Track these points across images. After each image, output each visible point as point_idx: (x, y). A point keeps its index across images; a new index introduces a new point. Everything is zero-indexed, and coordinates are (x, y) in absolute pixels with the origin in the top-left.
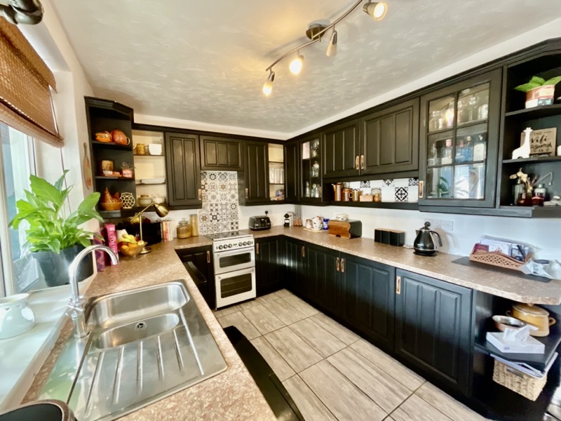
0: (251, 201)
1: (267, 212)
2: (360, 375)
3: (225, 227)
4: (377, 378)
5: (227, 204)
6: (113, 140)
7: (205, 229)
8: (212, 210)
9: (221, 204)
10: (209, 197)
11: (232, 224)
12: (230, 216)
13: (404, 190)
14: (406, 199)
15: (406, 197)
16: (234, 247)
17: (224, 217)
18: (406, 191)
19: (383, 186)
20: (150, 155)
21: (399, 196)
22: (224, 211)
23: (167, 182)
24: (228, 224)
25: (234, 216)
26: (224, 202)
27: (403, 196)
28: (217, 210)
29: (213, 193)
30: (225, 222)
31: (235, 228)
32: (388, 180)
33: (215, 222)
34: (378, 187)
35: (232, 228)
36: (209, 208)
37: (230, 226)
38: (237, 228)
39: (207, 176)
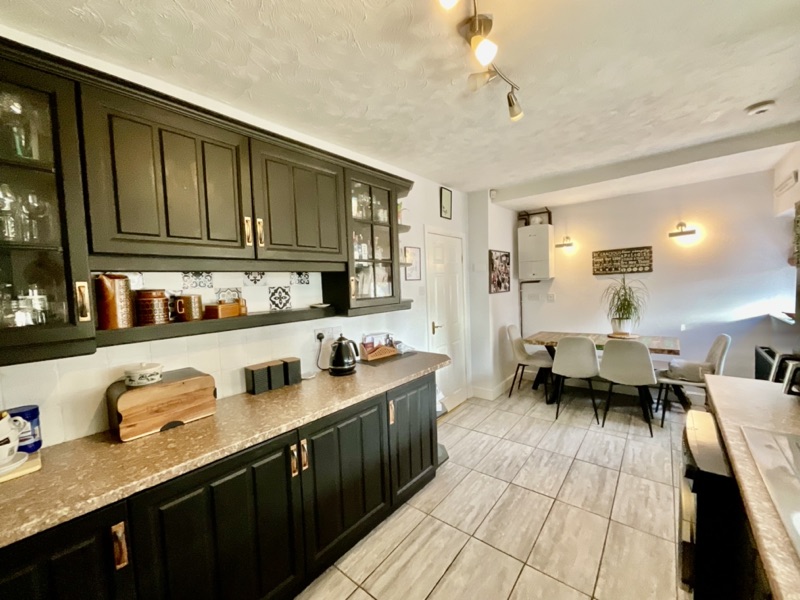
2: (425, 565)
4: (423, 545)
13: (284, 291)
14: (288, 305)
15: (287, 301)
18: (287, 293)
19: (245, 285)
21: (277, 302)
27: (284, 301)
32: (255, 274)
34: (233, 286)
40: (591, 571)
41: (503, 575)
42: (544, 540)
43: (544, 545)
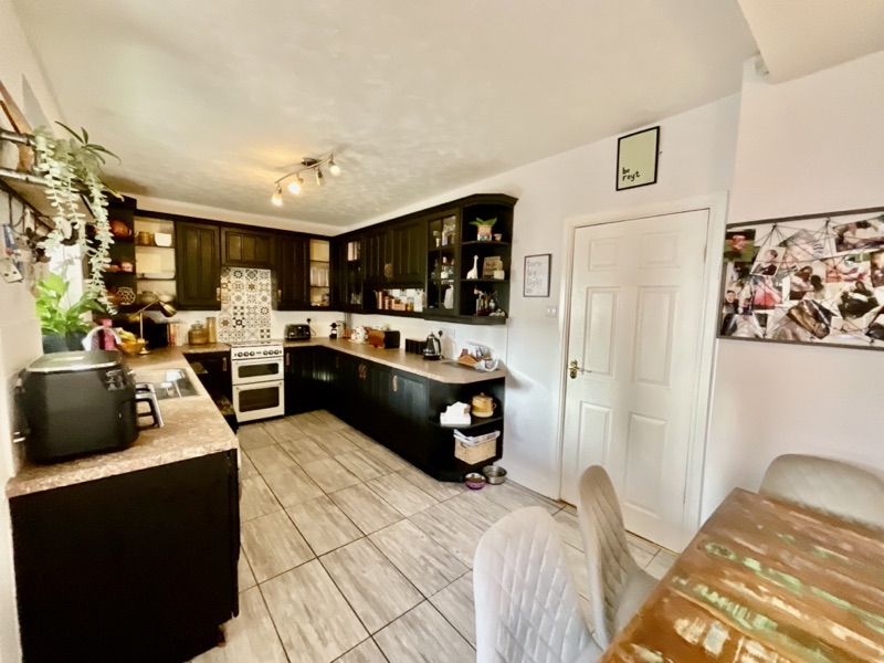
0: (285, 305)
1: (308, 320)
3: (253, 334)
5: (255, 308)
7: (226, 335)
8: (235, 314)
9: (248, 307)
10: (233, 298)
11: (262, 331)
12: (259, 322)
16: (256, 356)
17: (252, 322)
20: (155, 245)
22: (252, 316)
23: (176, 278)
24: (256, 331)
25: (265, 322)
26: (252, 305)
28: (242, 314)
29: (238, 294)
30: (252, 329)
31: (266, 337)
33: (239, 328)
35: (262, 337)
36: (231, 311)
37: (258, 334)
38: (268, 336)
39: (231, 273)
40: (295, 517)
41: (328, 485)
42: (334, 510)
43: (330, 507)
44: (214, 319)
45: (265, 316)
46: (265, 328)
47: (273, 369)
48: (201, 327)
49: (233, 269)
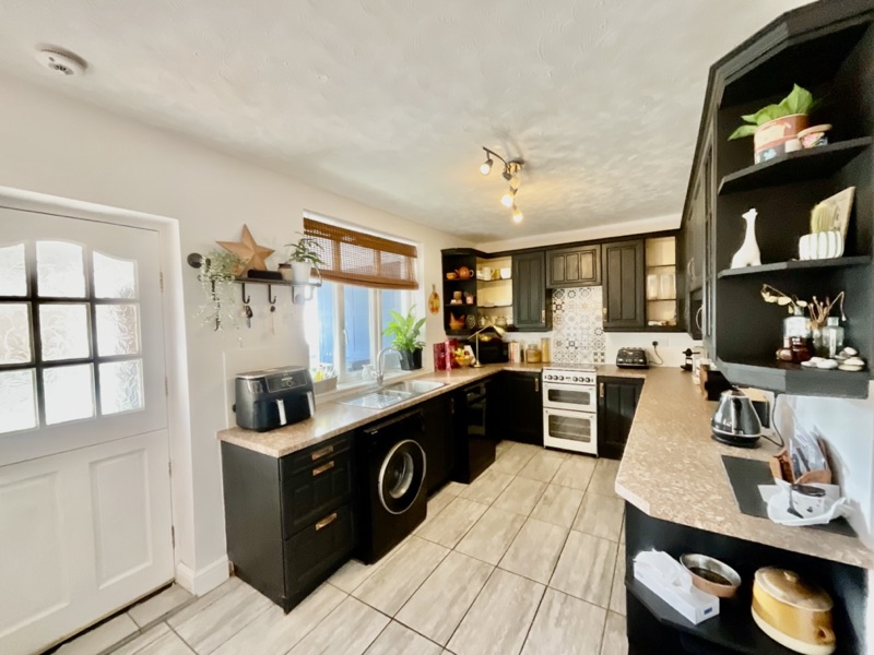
0: (611, 324)
1: (655, 344)
3: (585, 357)
5: (589, 328)
6: (458, 276)
7: (559, 356)
8: (569, 335)
9: (581, 328)
10: (567, 319)
11: (596, 354)
12: (592, 344)
17: (585, 344)
20: (501, 279)
22: (585, 337)
23: (513, 305)
24: (589, 353)
25: (600, 344)
26: (585, 326)
28: (575, 335)
29: (572, 314)
30: (585, 351)
31: (599, 360)
33: (572, 349)
35: (596, 360)
36: (565, 331)
37: (592, 357)
38: (603, 361)
39: (565, 294)
43: (477, 583)
44: (547, 340)
45: (598, 338)
46: (599, 351)
47: (581, 398)
48: (536, 347)
49: (567, 290)
